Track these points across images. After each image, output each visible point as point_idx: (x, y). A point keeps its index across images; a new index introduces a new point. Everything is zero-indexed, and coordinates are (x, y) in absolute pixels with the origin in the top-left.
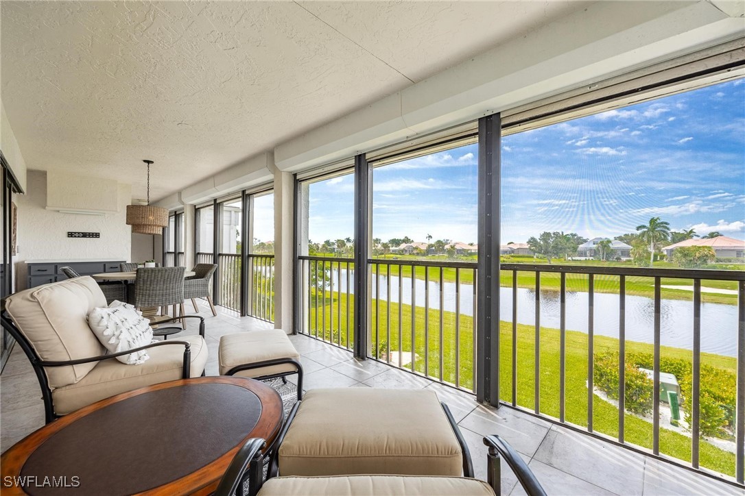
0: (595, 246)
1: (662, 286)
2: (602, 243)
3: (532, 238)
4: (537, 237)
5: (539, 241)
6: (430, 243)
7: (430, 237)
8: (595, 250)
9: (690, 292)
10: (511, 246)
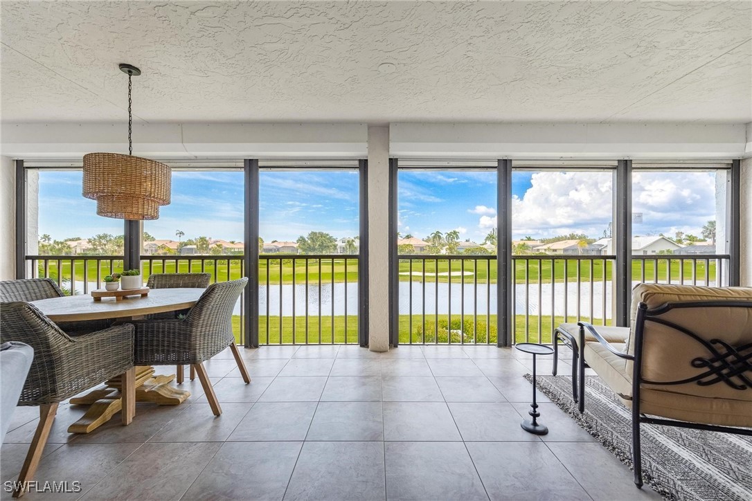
0: (344, 244)
1: (400, 273)
2: (348, 242)
3: (301, 237)
4: (306, 236)
5: (307, 239)
6: (182, 241)
7: (181, 233)
8: (343, 248)
9: (419, 276)
10: (275, 244)
